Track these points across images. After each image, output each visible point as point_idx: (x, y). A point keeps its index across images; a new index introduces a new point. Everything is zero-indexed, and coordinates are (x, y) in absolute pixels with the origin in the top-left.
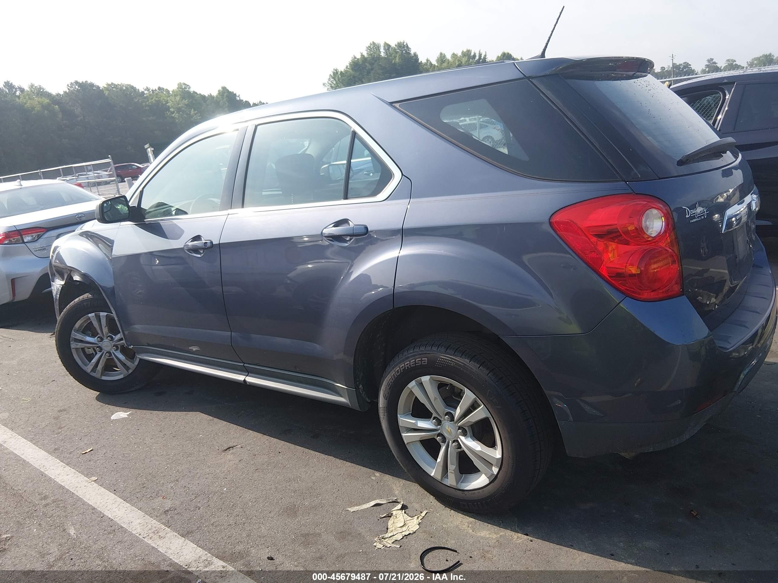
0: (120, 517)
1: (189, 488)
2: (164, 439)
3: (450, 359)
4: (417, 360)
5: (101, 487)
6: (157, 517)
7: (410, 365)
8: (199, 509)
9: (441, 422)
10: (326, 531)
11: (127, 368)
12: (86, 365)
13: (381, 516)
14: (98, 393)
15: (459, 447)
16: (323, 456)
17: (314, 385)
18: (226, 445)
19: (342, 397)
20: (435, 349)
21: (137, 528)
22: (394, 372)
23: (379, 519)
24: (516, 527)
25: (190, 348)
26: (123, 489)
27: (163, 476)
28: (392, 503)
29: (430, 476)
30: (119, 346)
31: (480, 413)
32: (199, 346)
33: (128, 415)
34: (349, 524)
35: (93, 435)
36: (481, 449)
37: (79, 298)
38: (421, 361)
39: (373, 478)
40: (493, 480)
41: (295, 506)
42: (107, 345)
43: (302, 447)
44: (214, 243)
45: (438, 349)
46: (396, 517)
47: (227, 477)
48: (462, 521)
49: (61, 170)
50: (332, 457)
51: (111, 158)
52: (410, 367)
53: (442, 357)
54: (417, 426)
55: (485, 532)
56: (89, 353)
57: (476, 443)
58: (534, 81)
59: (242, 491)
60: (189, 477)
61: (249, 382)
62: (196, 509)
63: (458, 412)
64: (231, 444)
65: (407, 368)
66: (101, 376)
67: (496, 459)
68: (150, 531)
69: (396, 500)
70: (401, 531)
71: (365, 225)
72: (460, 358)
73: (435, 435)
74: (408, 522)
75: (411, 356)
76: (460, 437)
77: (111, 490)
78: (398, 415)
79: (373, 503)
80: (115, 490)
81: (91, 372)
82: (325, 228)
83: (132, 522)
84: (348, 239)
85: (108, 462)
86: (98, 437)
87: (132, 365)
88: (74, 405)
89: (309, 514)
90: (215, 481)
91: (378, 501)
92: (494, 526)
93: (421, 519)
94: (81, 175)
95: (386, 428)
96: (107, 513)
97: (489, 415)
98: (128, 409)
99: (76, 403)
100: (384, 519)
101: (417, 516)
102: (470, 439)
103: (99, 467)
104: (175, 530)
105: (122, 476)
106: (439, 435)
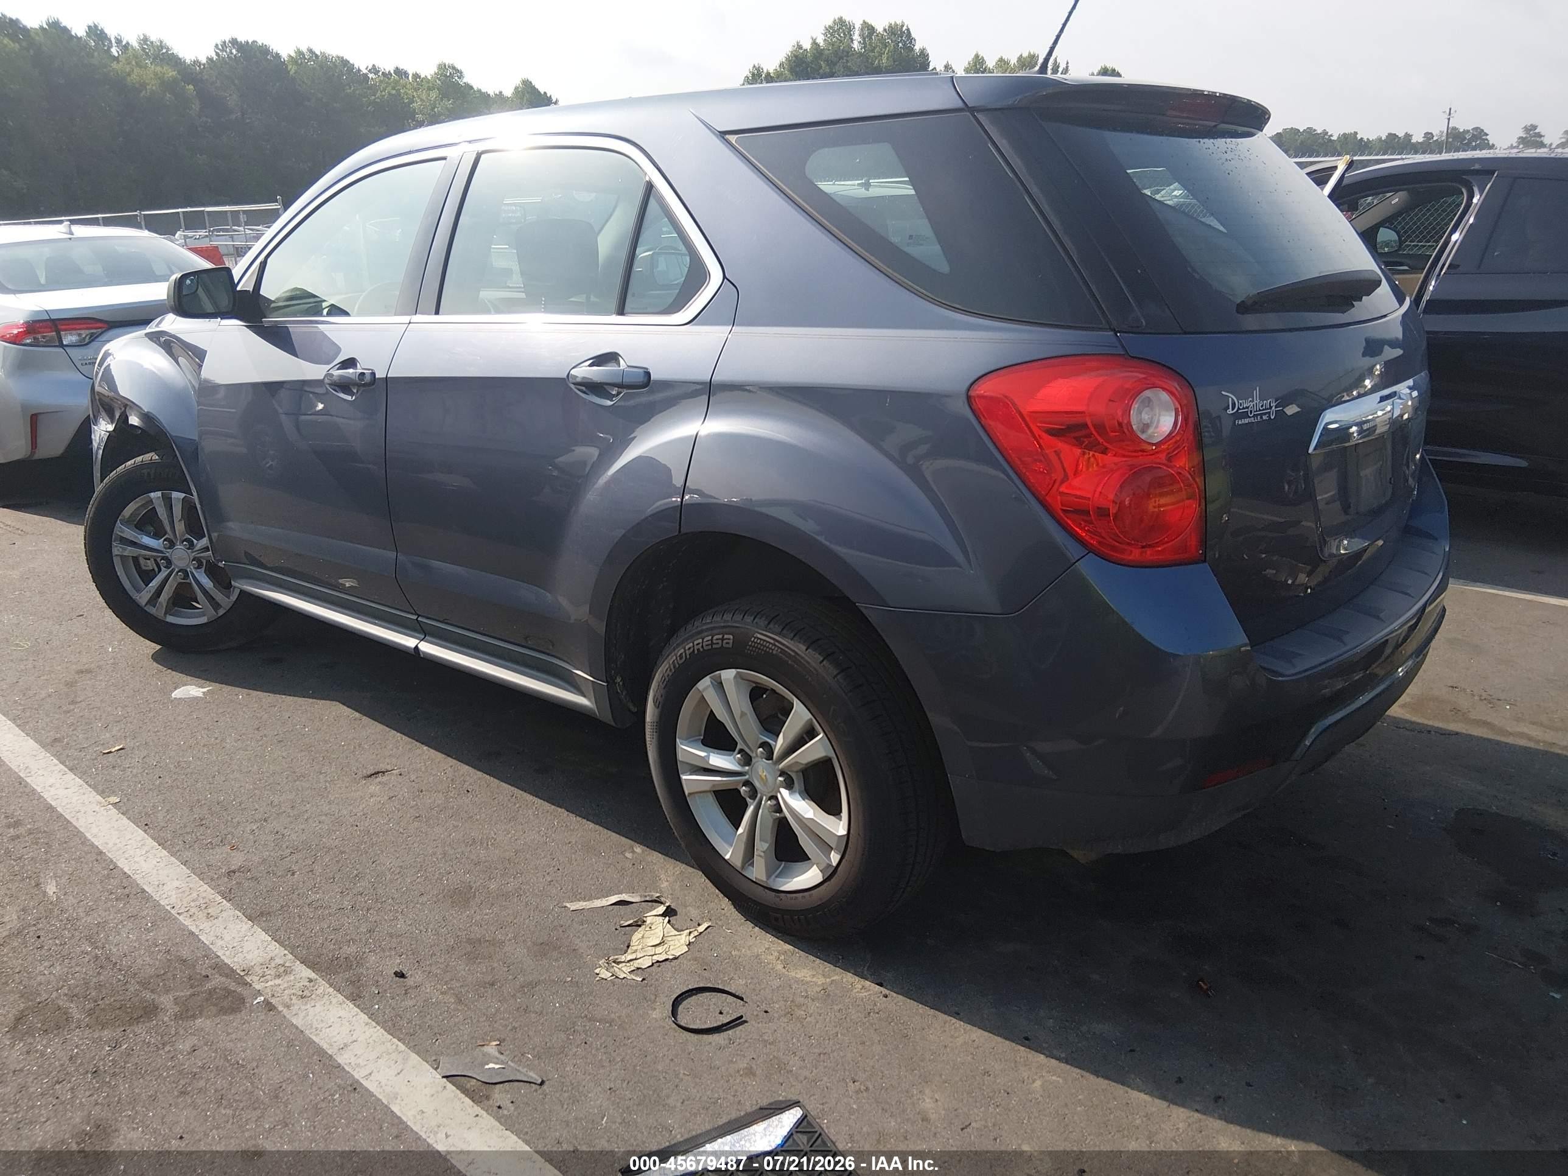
0: (144, 874)
1: (283, 835)
2: (260, 743)
3: (772, 641)
4: (715, 638)
5: (122, 816)
6: (211, 882)
7: (702, 647)
8: (293, 874)
9: (751, 760)
10: (515, 938)
11: (216, 605)
12: (139, 591)
13: (622, 922)
14: (158, 647)
15: (779, 810)
16: (547, 806)
17: (539, 670)
18: (372, 768)
19: (584, 696)
20: (749, 619)
21: (171, 896)
22: (675, 658)
23: (618, 927)
24: (866, 969)
25: (341, 581)
26: (162, 824)
27: (242, 810)
28: (650, 904)
29: (724, 859)
30: (204, 562)
31: (816, 749)
32: (358, 581)
33: (204, 693)
34: (561, 931)
35: (131, 723)
36: (814, 816)
37: (133, 460)
38: (723, 639)
39: (629, 855)
40: (830, 875)
41: (471, 889)
42: (180, 556)
43: (512, 786)
44: (377, 377)
45: (754, 619)
46: (650, 928)
47: (358, 824)
48: (768, 949)
49: (181, 216)
50: (563, 810)
51: (280, 201)
52: (701, 650)
53: (759, 636)
54: (708, 763)
55: (805, 971)
56: (147, 568)
57: (806, 804)
58: (980, 116)
59: (379, 852)
60: (289, 816)
61: (424, 653)
62: (287, 875)
63: (780, 744)
64: (382, 767)
65: (696, 652)
66: (165, 614)
67: (836, 838)
68: (192, 904)
69: (657, 897)
70: (652, 954)
71: (647, 369)
72: (790, 641)
73: (737, 782)
74: (670, 939)
75: (707, 630)
76: (783, 790)
77: (139, 824)
78: (678, 740)
79: (614, 899)
80: (146, 825)
81: (146, 604)
82: (573, 368)
83: (163, 885)
84: (614, 393)
85: (147, 773)
86: (140, 727)
87: (226, 602)
88: (108, 664)
89: (493, 904)
90: (334, 829)
91: (625, 897)
92: (826, 963)
93: (695, 937)
94: (219, 231)
95: (655, 761)
96: (122, 864)
97: (832, 754)
98: (208, 682)
99: (112, 661)
100: (627, 928)
101: (688, 931)
102: (798, 796)
103: (128, 781)
104: (239, 907)
105: (166, 801)
106: (747, 783)
